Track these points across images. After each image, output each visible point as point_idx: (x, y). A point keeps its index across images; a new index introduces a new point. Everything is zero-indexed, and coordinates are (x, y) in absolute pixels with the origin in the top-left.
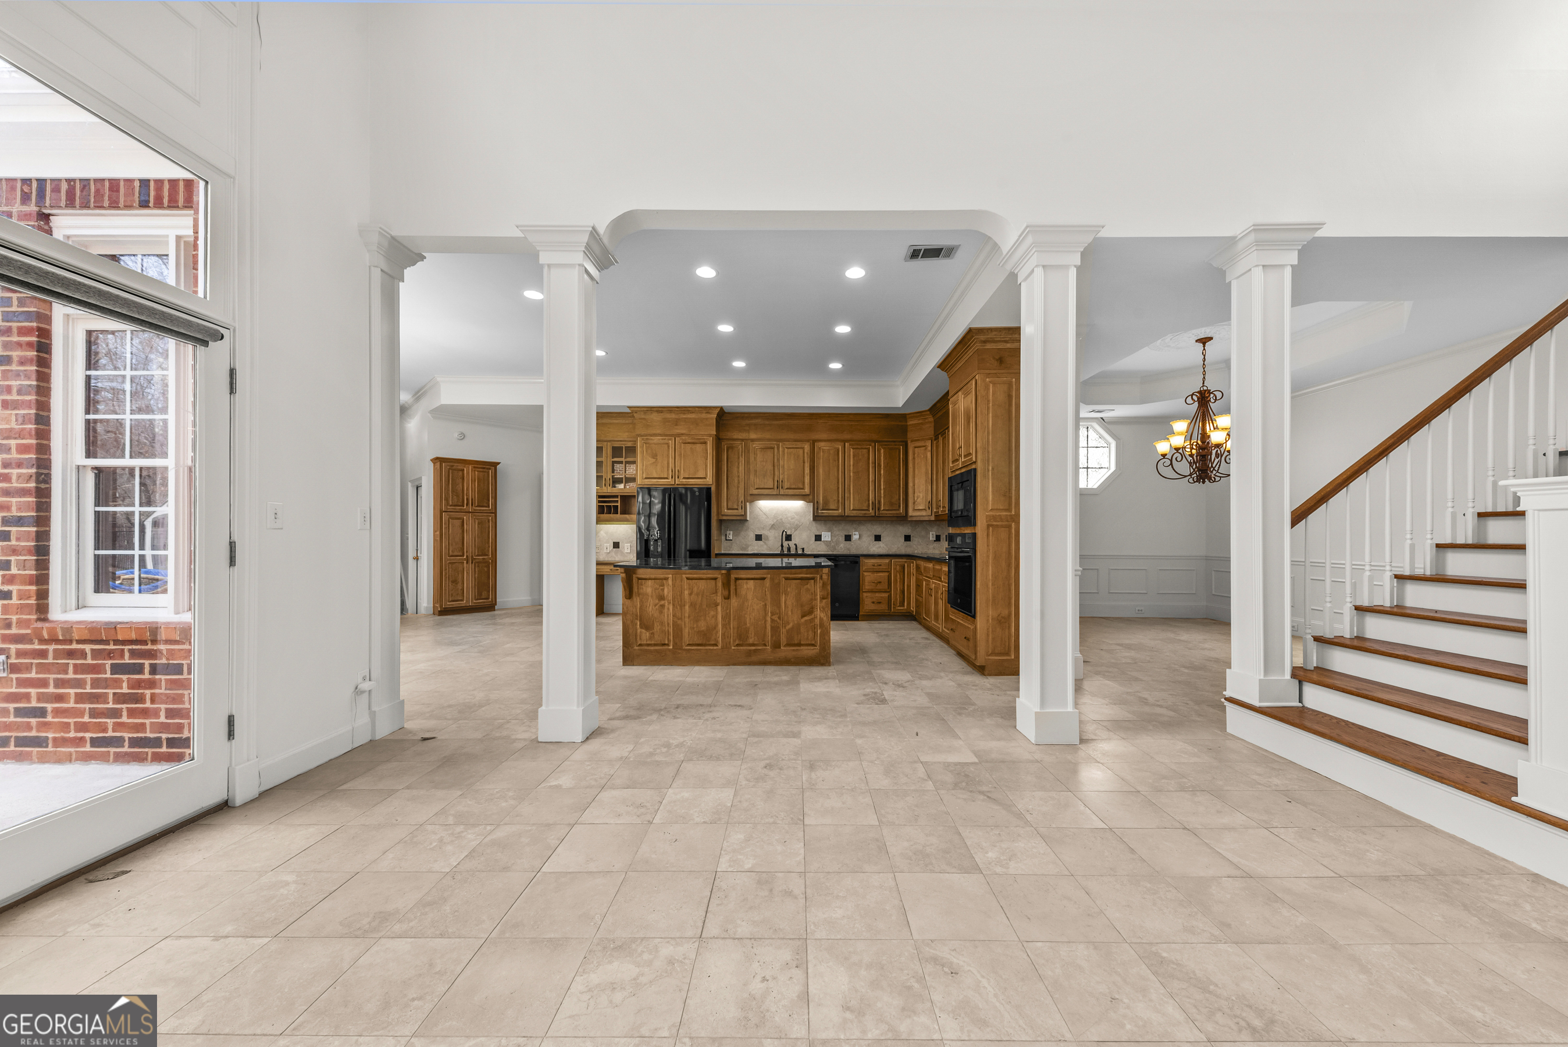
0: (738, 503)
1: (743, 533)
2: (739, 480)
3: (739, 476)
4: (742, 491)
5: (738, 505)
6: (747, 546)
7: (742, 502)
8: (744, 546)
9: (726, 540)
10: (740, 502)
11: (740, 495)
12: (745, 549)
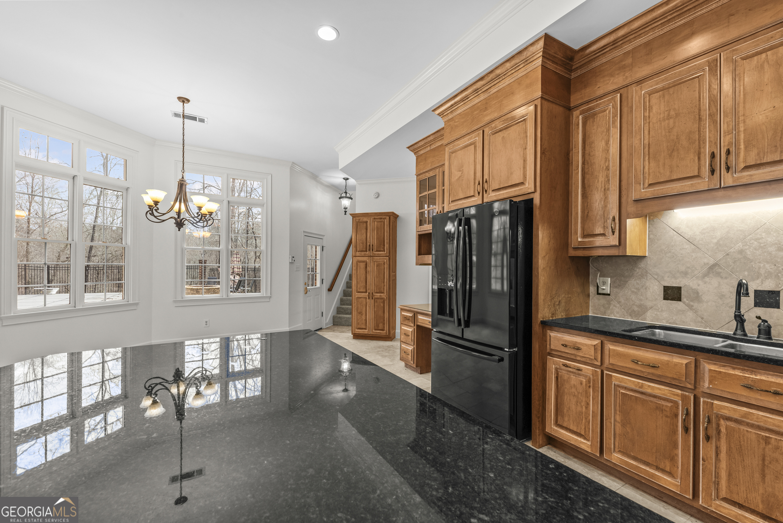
0: (605, 221)
1: (633, 283)
2: (607, 176)
3: (608, 168)
4: (614, 198)
5: (604, 227)
6: (644, 309)
7: (614, 219)
8: (636, 309)
9: (598, 294)
10: (610, 221)
11: (610, 206)
12: (637, 315)
